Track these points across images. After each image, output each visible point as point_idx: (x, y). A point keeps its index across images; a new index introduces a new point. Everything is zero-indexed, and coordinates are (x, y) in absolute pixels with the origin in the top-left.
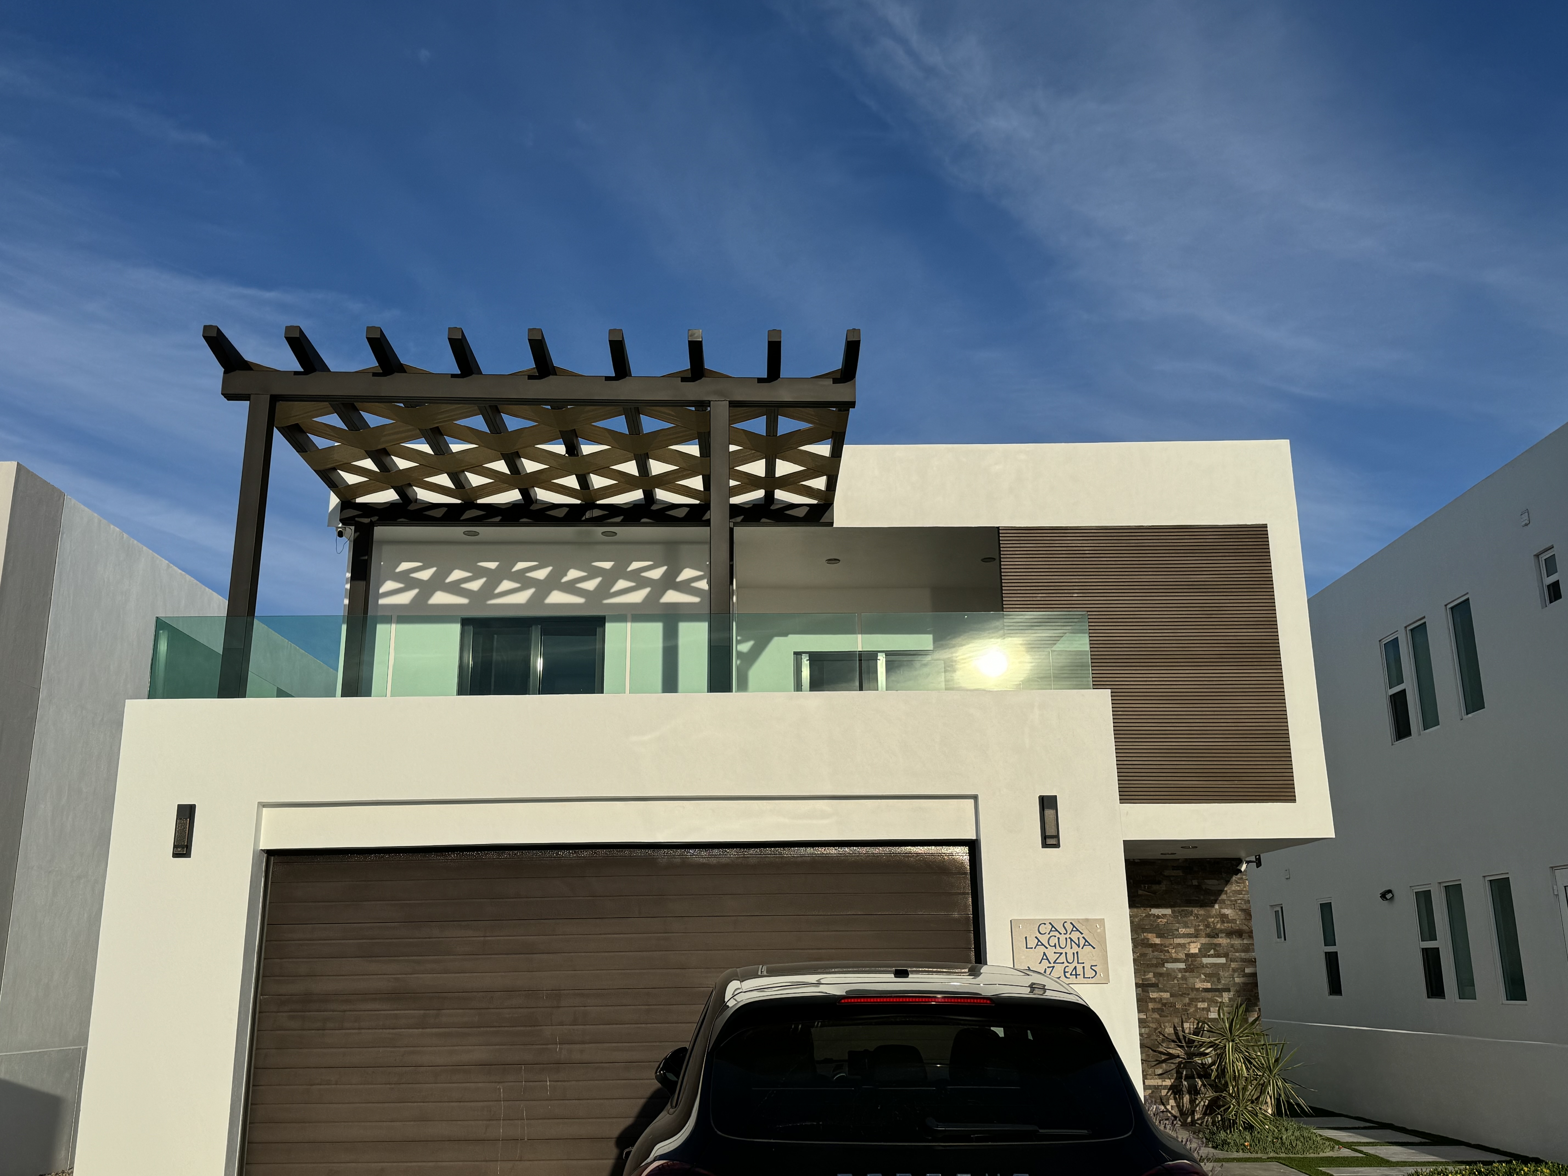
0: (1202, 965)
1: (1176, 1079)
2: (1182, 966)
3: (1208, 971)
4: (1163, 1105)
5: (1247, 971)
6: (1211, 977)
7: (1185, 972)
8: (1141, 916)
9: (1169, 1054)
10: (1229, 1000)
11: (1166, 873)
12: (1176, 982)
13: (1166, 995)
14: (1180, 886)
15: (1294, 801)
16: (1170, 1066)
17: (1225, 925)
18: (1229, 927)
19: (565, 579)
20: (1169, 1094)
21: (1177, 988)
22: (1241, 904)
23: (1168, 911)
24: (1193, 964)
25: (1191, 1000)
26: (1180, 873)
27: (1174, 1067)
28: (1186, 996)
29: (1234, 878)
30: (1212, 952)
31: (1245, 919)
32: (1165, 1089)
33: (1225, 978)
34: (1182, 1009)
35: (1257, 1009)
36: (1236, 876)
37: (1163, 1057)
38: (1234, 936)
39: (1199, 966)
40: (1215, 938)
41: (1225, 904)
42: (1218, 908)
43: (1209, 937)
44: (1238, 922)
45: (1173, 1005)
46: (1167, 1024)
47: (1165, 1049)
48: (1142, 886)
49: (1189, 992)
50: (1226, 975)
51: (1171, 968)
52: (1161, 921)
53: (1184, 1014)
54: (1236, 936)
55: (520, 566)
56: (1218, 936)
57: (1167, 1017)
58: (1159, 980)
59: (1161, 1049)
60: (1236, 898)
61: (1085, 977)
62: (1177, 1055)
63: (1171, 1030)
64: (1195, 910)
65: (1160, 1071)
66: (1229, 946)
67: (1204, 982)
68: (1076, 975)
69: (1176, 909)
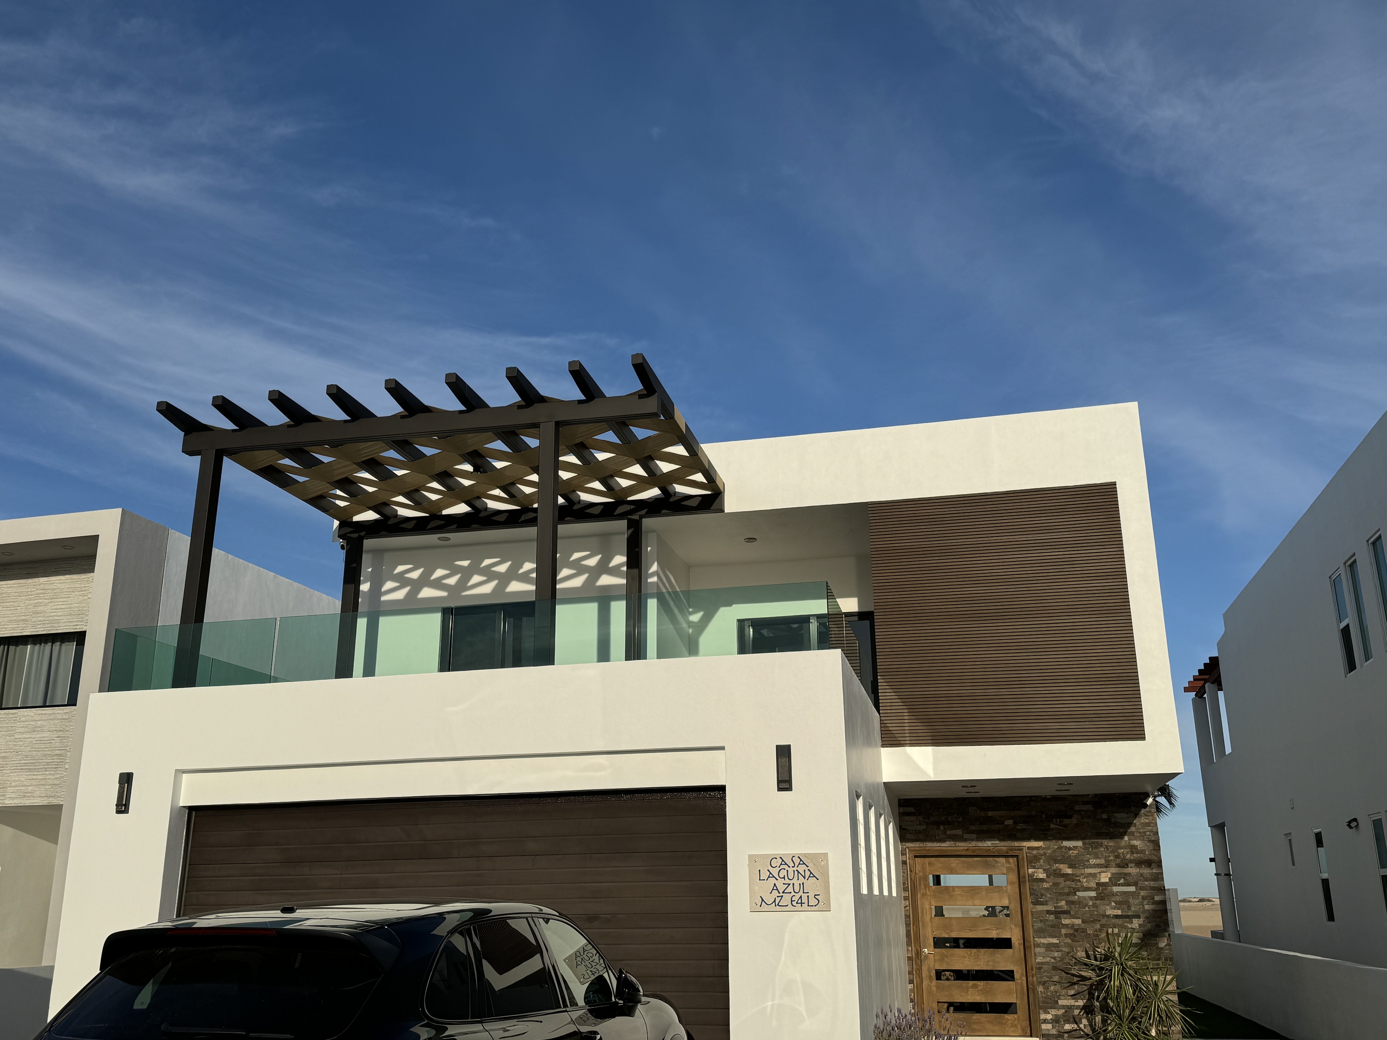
0: (1112, 893)
1: (1088, 999)
2: (1093, 894)
3: (1118, 899)
4: (1076, 1023)
5: (1157, 898)
6: (1121, 905)
7: (1095, 900)
8: (1053, 848)
9: (1081, 976)
10: (1139, 927)
11: (1077, 808)
12: (1087, 909)
13: (1078, 922)
14: (1091, 819)
15: (1144, 739)
16: (1082, 988)
17: (1135, 855)
18: (1138, 857)
19: (521, 571)
20: (1081, 1014)
21: (1088, 915)
22: (1150, 835)
23: (1079, 843)
24: (1103, 893)
25: (1102, 926)
26: (1090, 807)
27: (1086, 989)
28: (1097, 922)
29: (1143, 811)
30: (1122, 881)
31: (1154, 850)
32: (1078, 1009)
33: (1135, 905)
34: (1094, 934)
35: (1167, 934)
36: (1145, 810)
37: (1076, 979)
38: (1143, 866)
39: (1109, 894)
40: (1125, 868)
41: (1135, 836)
42: (1127, 840)
43: (1118, 867)
44: (1147, 853)
45: (1084, 931)
46: (1079, 949)
47: (1078, 971)
48: (1054, 820)
49: (1100, 918)
50: (1136, 903)
51: (1083, 896)
52: (1073, 853)
53: (1096, 939)
54: (1145, 866)
55: (487, 562)
56: (1128, 866)
57: (1079, 942)
58: (1071, 908)
59: (1073, 972)
60: (1145, 830)
61: (809, 905)
62: (1089, 977)
63: (1084, 954)
64: (1105, 842)
65: (1072, 992)
66: (1139, 876)
67: (1115, 909)
68: (801, 903)
69: (1087, 841)
